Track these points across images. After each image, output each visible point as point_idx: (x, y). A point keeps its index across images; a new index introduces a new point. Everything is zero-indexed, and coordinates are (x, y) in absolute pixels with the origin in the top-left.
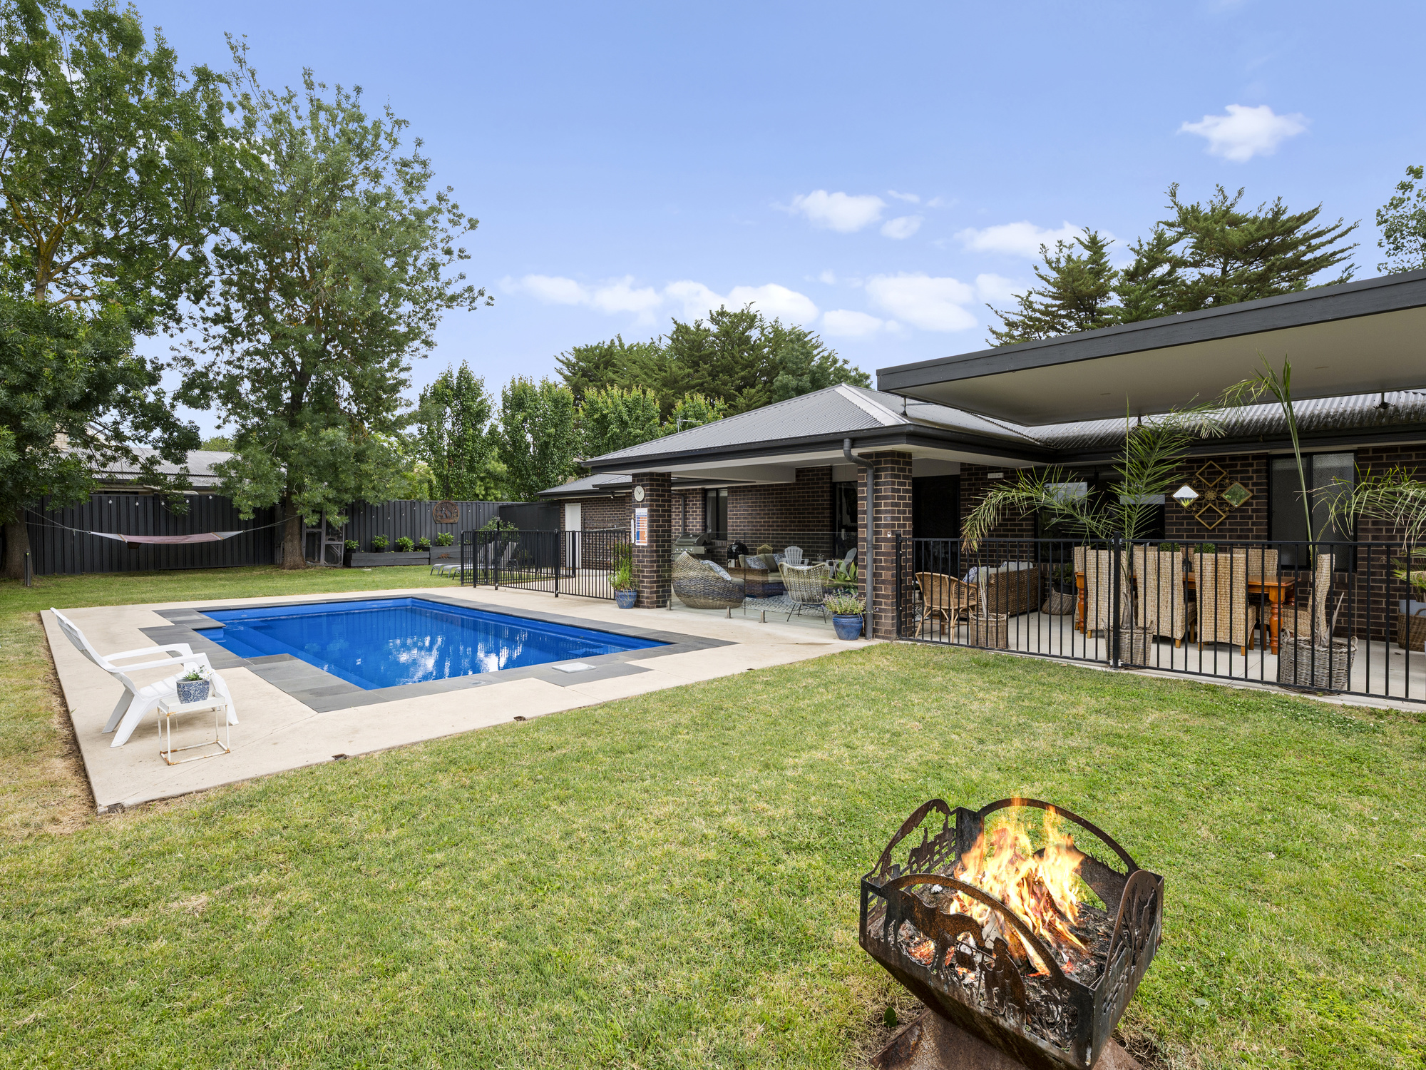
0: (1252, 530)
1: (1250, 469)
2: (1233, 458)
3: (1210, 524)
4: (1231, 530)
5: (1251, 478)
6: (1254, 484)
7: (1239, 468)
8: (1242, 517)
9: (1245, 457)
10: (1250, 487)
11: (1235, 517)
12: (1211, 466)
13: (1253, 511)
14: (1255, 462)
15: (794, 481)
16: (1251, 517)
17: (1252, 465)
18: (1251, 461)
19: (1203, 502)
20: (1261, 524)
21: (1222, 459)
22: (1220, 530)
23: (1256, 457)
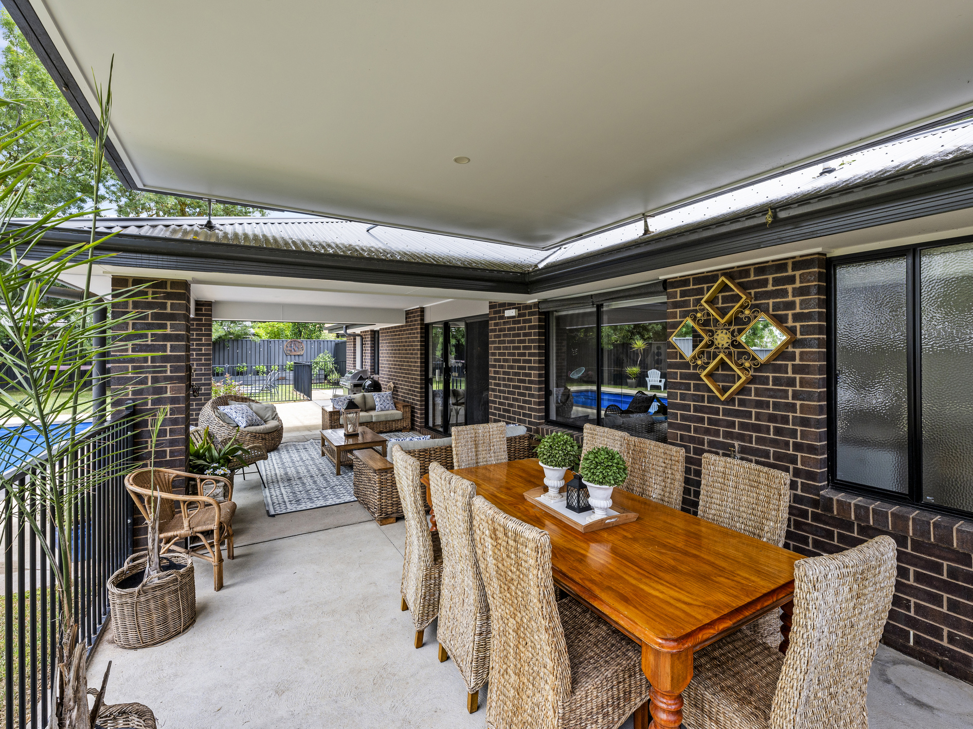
0: (792, 408)
1: (790, 288)
2: (761, 269)
3: (724, 390)
4: (759, 404)
5: (791, 305)
6: (797, 317)
7: (770, 288)
8: (776, 381)
9: (780, 266)
10: (790, 323)
11: (765, 381)
12: (725, 288)
13: (797, 369)
14: (798, 273)
15: (404, 324)
16: (791, 382)
17: (791, 280)
18: (790, 273)
19: (712, 349)
20: (809, 396)
21: (743, 271)
22: (742, 403)
23: (800, 263)
